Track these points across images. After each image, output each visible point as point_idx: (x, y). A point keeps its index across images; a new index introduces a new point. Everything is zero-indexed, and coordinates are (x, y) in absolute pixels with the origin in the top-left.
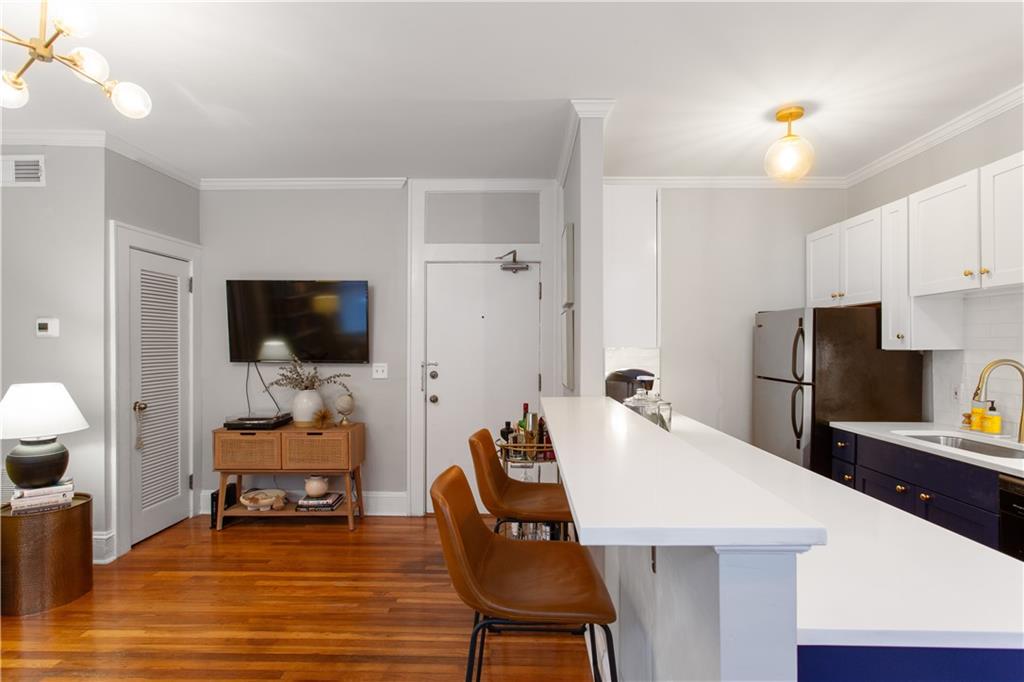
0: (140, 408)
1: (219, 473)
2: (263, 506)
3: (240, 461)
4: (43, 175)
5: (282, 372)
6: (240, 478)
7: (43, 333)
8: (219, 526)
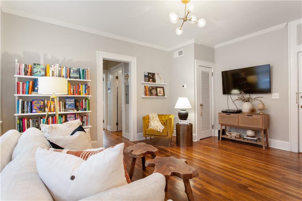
0: (202, 105)
1: (220, 125)
2: (233, 136)
3: (226, 122)
4: (183, 53)
5: (238, 97)
6: (226, 127)
7: (183, 88)
8: (220, 140)
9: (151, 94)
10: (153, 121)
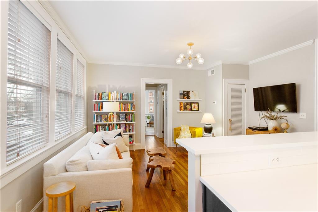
0: (230, 121)
4: (215, 72)
9: (185, 108)
10: (184, 132)
